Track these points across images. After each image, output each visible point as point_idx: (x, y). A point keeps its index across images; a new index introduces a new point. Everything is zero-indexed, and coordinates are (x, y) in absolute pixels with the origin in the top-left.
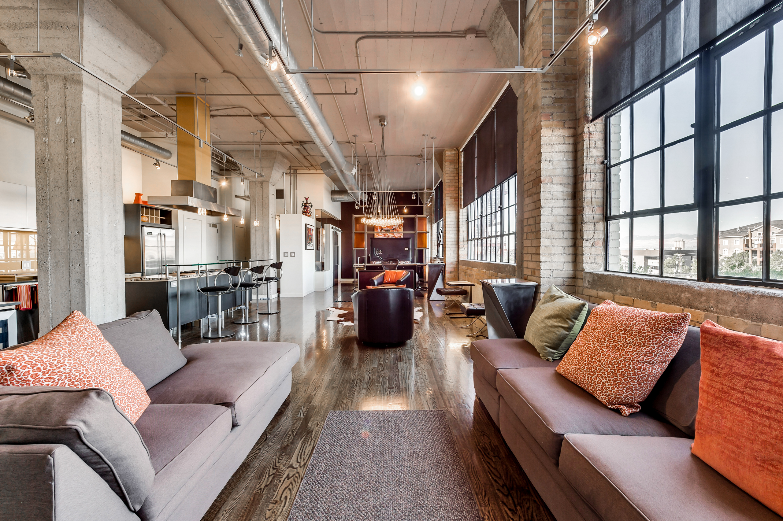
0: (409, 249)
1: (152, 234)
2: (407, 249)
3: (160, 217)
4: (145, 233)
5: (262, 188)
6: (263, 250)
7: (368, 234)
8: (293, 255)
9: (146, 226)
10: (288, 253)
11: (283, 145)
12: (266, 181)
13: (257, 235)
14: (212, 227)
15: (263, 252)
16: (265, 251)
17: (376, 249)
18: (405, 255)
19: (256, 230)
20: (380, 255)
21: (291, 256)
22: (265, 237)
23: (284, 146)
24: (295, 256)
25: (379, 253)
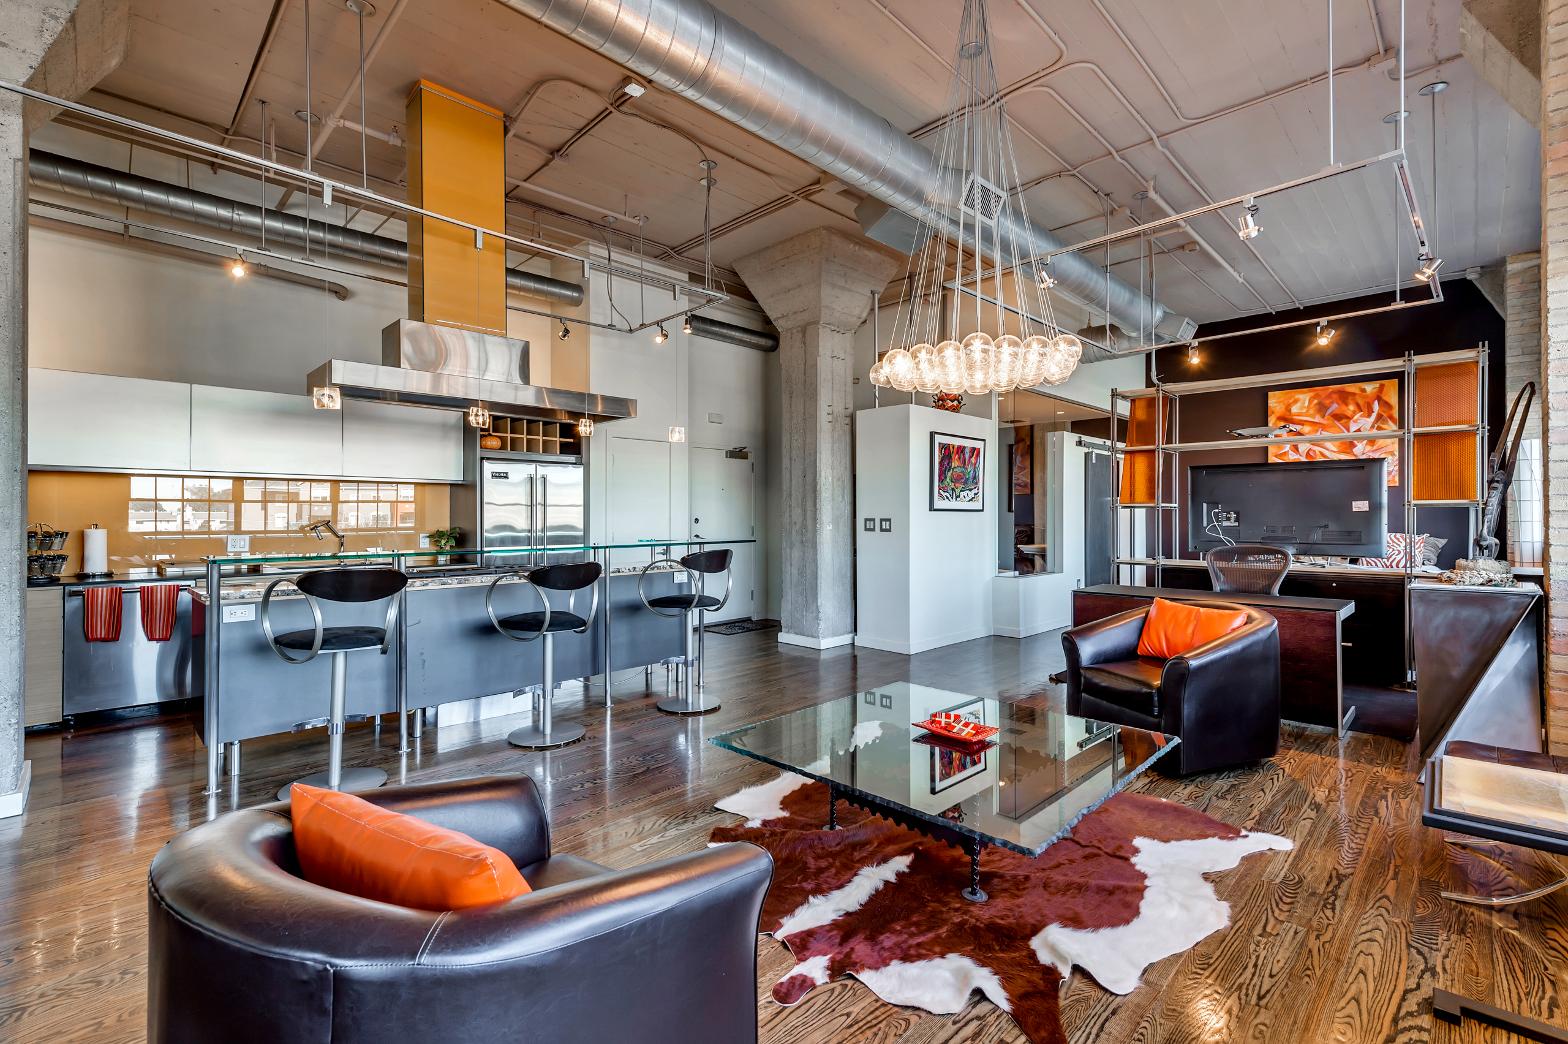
0: (1375, 507)
1: (506, 477)
2: (1361, 506)
3: (558, 439)
4: (487, 475)
5: (804, 343)
6: (804, 511)
7: (1184, 455)
8: (886, 526)
9: (488, 459)
10: (873, 520)
11: (807, 197)
12: (813, 323)
13: (794, 472)
14: (731, 457)
15: (805, 519)
16: (809, 514)
17: (1213, 504)
18: (1349, 533)
19: (791, 460)
20: (1227, 531)
21: (882, 530)
22: (809, 477)
23: (812, 198)
24: (889, 530)
25: (1225, 524)
